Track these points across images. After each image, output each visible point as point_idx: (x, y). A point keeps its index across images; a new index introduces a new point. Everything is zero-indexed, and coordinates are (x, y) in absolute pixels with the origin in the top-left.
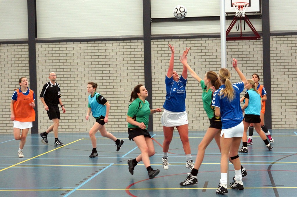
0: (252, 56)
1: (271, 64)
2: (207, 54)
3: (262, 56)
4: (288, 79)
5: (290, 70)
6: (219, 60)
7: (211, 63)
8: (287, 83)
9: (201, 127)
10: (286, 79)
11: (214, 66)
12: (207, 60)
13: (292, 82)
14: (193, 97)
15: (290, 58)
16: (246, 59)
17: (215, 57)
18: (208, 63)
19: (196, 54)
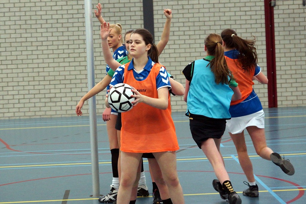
0: (128, 9)
1: (155, 21)
2: (64, 8)
3: (142, 9)
4: (179, 42)
5: (181, 29)
6: (81, 16)
7: (70, 21)
8: (177, 46)
9: (58, 113)
10: (177, 42)
11: (75, 25)
12: (65, 16)
13: (184, 46)
14: (46, 70)
15: (180, 11)
16: (119, 14)
17: (76, 12)
18: (66, 21)
19: (49, 8)
